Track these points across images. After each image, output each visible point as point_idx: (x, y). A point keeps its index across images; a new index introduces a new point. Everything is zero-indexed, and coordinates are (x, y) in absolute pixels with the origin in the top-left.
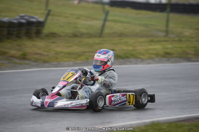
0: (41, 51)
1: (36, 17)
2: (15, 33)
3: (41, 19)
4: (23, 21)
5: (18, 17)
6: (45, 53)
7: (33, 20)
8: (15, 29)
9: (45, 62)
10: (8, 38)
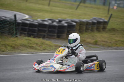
0: (106, 40)
1: (103, 18)
2: (90, 28)
3: (106, 20)
4: (95, 21)
5: (92, 19)
6: (109, 41)
7: (101, 20)
8: (90, 26)
9: (109, 46)
10: (86, 32)
